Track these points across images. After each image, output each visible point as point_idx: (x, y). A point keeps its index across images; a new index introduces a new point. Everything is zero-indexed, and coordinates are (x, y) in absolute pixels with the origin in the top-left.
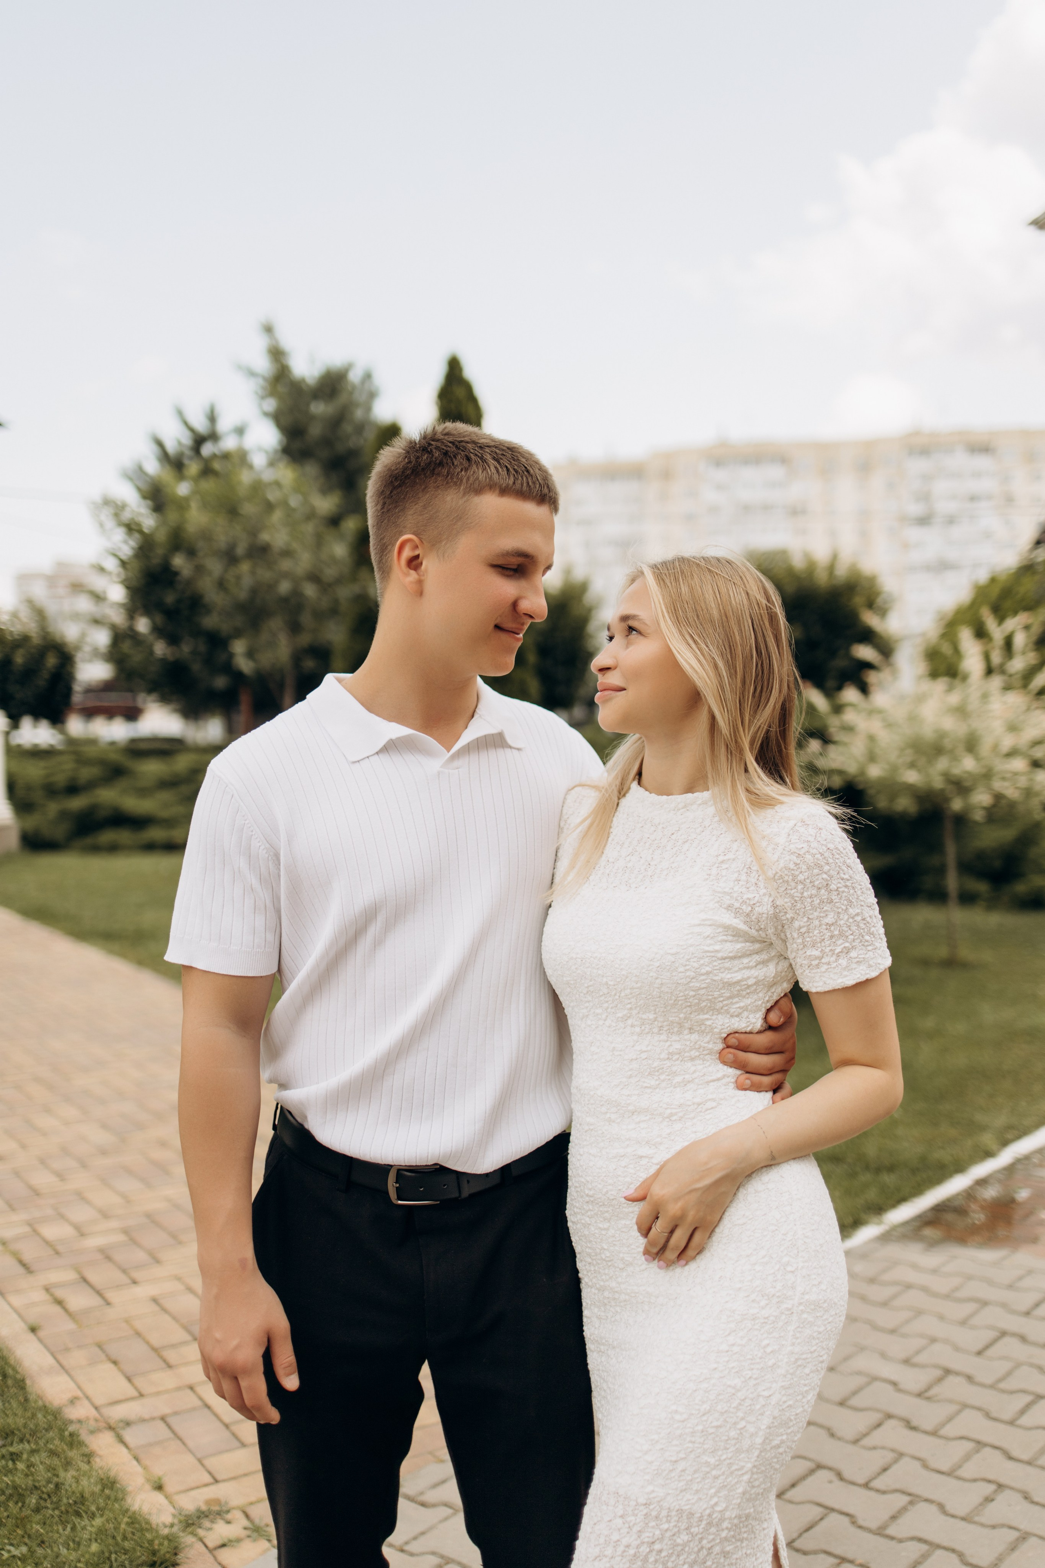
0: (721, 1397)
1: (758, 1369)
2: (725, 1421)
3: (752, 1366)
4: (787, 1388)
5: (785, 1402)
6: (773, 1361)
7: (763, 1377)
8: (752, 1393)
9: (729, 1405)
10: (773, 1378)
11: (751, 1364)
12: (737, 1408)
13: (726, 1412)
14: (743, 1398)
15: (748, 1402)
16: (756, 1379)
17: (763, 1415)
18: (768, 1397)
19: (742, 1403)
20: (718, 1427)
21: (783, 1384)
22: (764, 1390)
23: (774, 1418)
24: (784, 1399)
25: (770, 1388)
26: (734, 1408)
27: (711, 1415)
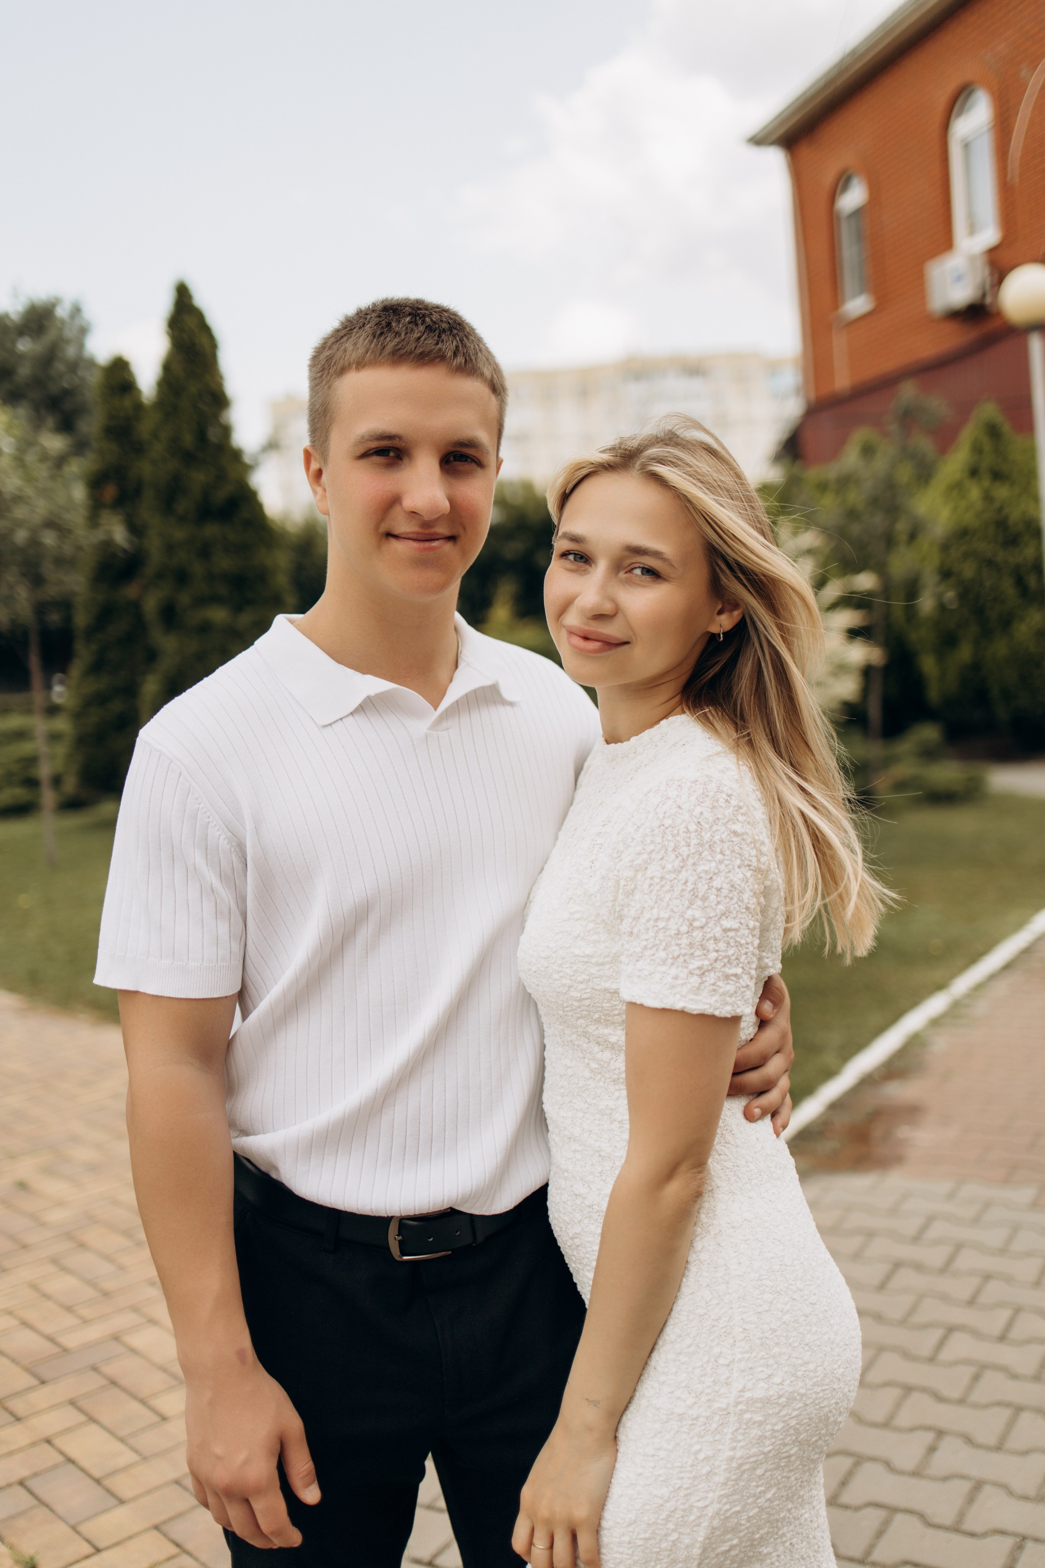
0: (647, 1507)
1: (689, 1478)
2: (654, 1533)
3: (682, 1475)
4: (730, 1496)
5: (727, 1511)
6: (708, 1468)
7: (696, 1486)
8: (684, 1504)
9: (656, 1516)
10: (709, 1486)
11: (681, 1472)
12: (667, 1520)
13: (654, 1523)
14: (672, 1509)
15: (679, 1514)
16: (687, 1489)
17: (699, 1526)
18: (704, 1508)
19: (672, 1514)
20: (646, 1539)
21: (722, 1492)
22: (698, 1501)
23: (714, 1528)
24: (727, 1507)
25: (706, 1498)
26: (663, 1520)
27: (637, 1526)
